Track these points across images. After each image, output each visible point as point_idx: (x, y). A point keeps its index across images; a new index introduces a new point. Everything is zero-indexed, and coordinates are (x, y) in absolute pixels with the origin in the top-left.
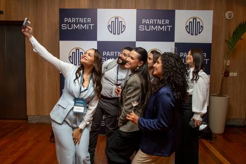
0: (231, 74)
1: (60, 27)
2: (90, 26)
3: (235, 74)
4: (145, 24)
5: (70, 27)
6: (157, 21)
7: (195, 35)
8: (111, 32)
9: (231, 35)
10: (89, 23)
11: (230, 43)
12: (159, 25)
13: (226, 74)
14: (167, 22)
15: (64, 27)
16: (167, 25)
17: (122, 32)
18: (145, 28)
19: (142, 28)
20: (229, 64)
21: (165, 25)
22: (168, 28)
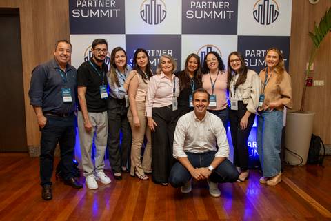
0: (316, 83)
1: (71, 14)
2: (114, 13)
3: (322, 83)
4: (194, 9)
5: (85, 13)
6: (211, 4)
7: (267, 24)
8: (146, 21)
9: (318, 25)
10: (113, 8)
11: (316, 36)
12: (215, 9)
13: (309, 83)
14: (227, 5)
15: (77, 14)
16: (226, 9)
17: (161, 21)
18: (194, 14)
19: (191, 15)
20: (312, 69)
21: (223, 10)
22: (227, 14)
